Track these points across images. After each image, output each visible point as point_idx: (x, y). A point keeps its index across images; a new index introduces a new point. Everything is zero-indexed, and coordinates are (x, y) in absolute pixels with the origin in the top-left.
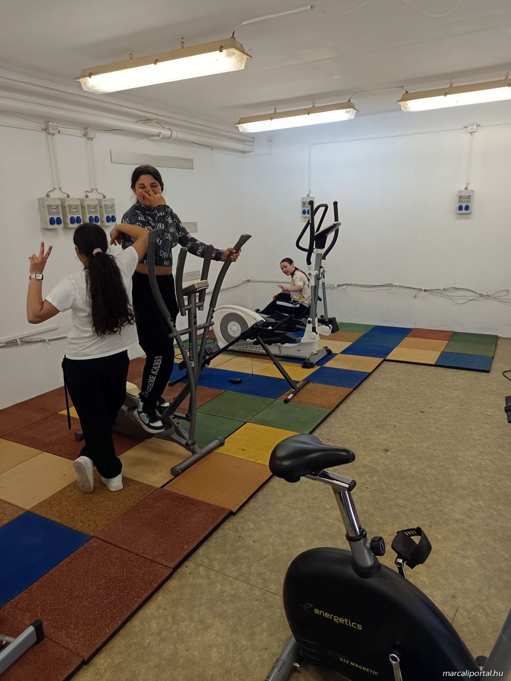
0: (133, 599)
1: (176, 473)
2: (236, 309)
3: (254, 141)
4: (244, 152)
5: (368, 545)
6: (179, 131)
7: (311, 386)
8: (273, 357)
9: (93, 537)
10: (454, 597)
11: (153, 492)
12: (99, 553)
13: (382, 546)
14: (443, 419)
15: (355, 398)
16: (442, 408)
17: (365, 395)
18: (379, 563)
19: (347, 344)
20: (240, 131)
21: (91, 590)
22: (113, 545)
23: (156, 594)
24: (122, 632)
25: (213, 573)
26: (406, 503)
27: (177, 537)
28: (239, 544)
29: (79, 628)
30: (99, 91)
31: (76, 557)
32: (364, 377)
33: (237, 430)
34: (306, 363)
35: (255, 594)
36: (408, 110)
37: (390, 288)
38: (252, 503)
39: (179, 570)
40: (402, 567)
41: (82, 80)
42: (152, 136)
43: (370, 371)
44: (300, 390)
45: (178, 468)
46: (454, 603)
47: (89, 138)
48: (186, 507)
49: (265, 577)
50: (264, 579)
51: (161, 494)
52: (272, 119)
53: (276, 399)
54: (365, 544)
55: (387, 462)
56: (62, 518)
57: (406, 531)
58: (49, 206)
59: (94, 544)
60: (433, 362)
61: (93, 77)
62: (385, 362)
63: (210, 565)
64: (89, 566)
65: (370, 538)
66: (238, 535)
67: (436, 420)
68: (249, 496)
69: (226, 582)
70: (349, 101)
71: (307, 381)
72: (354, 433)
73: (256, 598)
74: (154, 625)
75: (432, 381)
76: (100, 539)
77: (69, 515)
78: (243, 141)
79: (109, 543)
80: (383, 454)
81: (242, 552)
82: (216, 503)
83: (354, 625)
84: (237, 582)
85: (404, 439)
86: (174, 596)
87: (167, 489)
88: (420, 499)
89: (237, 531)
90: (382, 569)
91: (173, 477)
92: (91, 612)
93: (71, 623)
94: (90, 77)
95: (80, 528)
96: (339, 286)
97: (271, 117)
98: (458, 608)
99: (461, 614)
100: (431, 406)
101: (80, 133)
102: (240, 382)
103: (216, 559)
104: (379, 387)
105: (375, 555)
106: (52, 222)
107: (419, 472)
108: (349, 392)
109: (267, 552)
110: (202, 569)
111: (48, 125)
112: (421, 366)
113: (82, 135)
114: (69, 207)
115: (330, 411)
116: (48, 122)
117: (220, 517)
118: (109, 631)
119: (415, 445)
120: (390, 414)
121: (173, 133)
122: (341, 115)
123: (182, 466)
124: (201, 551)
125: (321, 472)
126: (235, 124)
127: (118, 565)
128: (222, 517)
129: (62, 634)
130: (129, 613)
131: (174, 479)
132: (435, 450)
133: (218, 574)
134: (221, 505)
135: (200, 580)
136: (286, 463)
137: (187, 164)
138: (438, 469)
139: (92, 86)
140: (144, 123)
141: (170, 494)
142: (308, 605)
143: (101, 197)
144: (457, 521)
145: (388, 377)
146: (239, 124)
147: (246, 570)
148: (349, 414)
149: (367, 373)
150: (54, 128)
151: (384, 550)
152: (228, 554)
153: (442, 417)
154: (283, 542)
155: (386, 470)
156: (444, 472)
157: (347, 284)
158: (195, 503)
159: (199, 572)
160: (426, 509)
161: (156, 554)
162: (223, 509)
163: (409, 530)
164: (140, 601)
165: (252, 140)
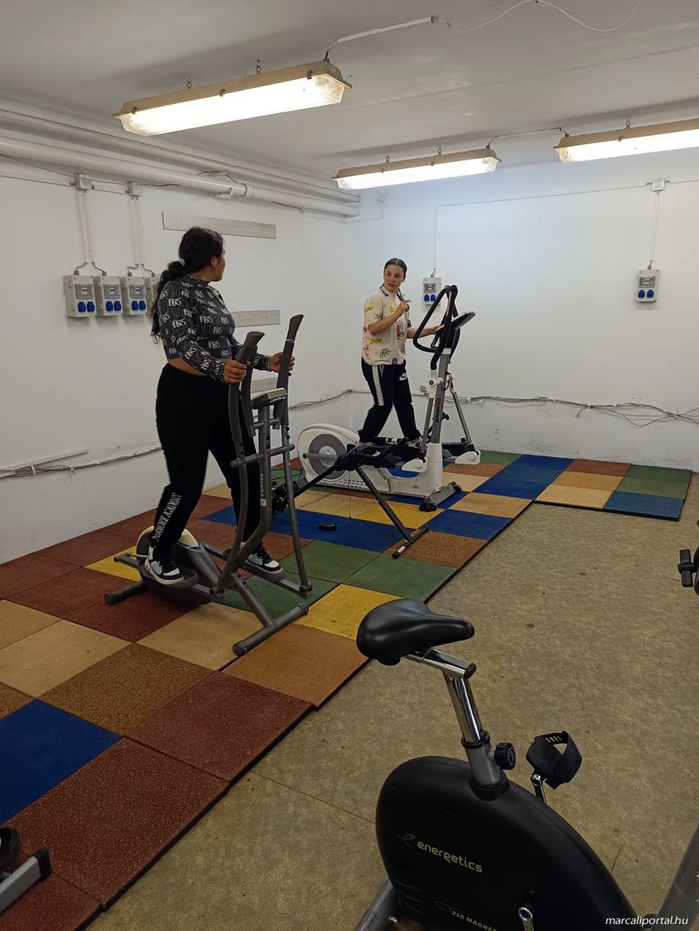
0: (173, 823)
1: (240, 651)
2: (330, 429)
3: (359, 202)
4: (345, 216)
5: (492, 754)
6: (256, 187)
7: (431, 535)
8: (379, 495)
9: (122, 737)
10: (616, 830)
11: (208, 677)
12: (131, 758)
13: (510, 755)
14: (611, 583)
15: (492, 554)
16: (610, 568)
17: (505, 549)
18: (508, 780)
19: (482, 480)
20: (340, 187)
21: (116, 810)
22: (150, 748)
23: (205, 817)
24: (155, 867)
25: (284, 789)
26: (555, 699)
27: (238, 738)
28: (323, 750)
29: (97, 861)
30: (147, 132)
31: (98, 762)
32: (505, 525)
33: (327, 594)
34: (425, 505)
35: (340, 820)
36: (568, 160)
37: (543, 403)
38: (341, 695)
39: (238, 785)
40: (540, 786)
41: (123, 117)
42: (220, 193)
43: (513, 517)
44: (414, 541)
45: (242, 645)
46: (616, 839)
47: (133, 196)
48: (251, 699)
49: (356, 796)
50: (354, 800)
51: (218, 680)
52: (382, 171)
53: (382, 553)
54: (487, 753)
55: (531, 642)
56: (82, 710)
57: (548, 736)
58: (78, 287)
59: (125, 747)
60: (601, 507)
61: (138, 113)
62: (535, 505)
63: (281, 779)
64: (114, 776)
65: (494, 743)
66: (322, 739)
67: (602, 585)
68: (339, 685)
69: (301, 802)
70: (488, 147)
71: (426, 528)
72: (487, 601)
73: (342, 826)
74: (200, 859)
75: (599, 532)
76: (133, 740)
77: (92, 706)
78: (344, 201)
79: (144, 745)
80: (525, 631)
81: (325, 762)
82: (293, 694)
83: (471, 865)
84: (317, 802)
85: (556, 611)
86: (229, 821)
87: (227, 673)
88: (575, 694)
89: (320, 732)
90: (510, 788)
91: (236, 656)
92: (115, 839)
93: (86, 854)
94: (134, 113)
95: (106, 725)
96: (473, 399)
97: (382, 168)
98: (623, 847)
99: (626, 856)
100: (595, 565)
101: (122, 188)
102: (334, 528)
103: (289, 771)
104: (524, 538)
105: (501, 768)
106: (81, 308)
107: (574, 656)
108: (483, 545)
109: (360, 763)
110: (269, 784)
111: (78, 177)
112: (584, 511)
113: (124, 192)
114: (104, 288)
115: (455, 570)
116: (78, 174)
117: (297, 712)
118: (138, 867)
119: (571, 619)
120: (537, 576)
121: (248, 190)
122: (477, 166)
123: (249, 642)
124: (269, 759)
125: (429, 651)
126: (333, 178)
127: (155, 775)
128: (300, 713)
129: (73, 868)
130: (167, 842)
131: (237, 659)
132: (599, 627)
133: (291, 791)
134: (301, 697)
135: (266, 799)
136: (380, 638)
137: (268, 231)
138: (601, 652)
139: (136, 125)
140: (210, 176)
141: (230, 679)
142: (410, 837)
143: (148, 275)
144: (625, 725)
145: (538, 524)
146: (338, 177)
147: (329, 786)
148: (481, 574)
149: (509, 519)
150: (86, 182)
151: (514, 762)
152: (306, 764)
153: (609, 581)
154: (382, 749)
155: (529, 652)
156: (610, 657)
157: (485, 397)
158: (264, 692)
159: (265, 787)
160: (583, 709)
161: (207, 761)
162: (302, 702)
163: (552, 735)
164: (183, 825)
165: (356, 199)
